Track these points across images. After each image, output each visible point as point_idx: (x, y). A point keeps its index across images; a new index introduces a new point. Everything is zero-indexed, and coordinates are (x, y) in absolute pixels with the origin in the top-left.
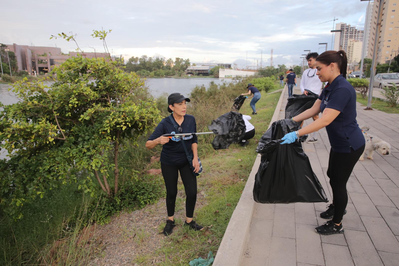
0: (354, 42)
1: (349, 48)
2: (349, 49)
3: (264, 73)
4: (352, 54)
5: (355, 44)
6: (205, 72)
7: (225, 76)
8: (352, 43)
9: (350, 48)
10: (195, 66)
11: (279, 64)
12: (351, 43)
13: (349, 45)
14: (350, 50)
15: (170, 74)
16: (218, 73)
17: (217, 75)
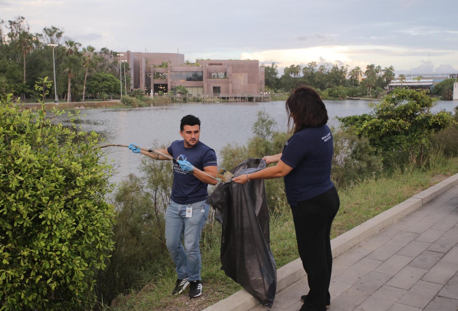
10: (404, 79)
15: (357, 93)
16: (451, 92)
17: (450, 94)
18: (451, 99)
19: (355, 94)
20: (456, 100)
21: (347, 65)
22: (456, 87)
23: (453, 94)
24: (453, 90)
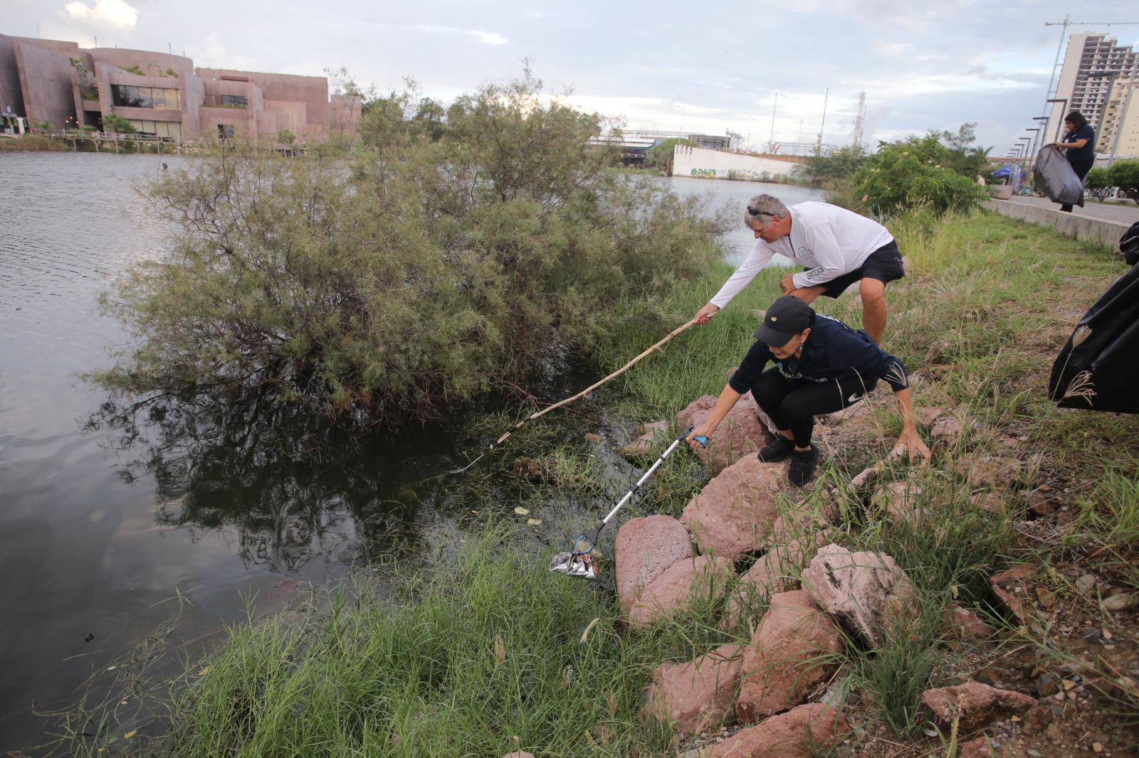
1: (1113, 107)
6: (636, 155)
7: (694, 171)
8: (1125, 91)
9: (1117, 106)
10: (618, 136)
12: (1122, 91)
13: (1112, 98)
14: (1114, 114)
16: (670, 161)
17: (668, 165)
18: (670, 174)
20: (678, 176)
22: (677, 153)
23: (673, 164)
24: (673, 159)
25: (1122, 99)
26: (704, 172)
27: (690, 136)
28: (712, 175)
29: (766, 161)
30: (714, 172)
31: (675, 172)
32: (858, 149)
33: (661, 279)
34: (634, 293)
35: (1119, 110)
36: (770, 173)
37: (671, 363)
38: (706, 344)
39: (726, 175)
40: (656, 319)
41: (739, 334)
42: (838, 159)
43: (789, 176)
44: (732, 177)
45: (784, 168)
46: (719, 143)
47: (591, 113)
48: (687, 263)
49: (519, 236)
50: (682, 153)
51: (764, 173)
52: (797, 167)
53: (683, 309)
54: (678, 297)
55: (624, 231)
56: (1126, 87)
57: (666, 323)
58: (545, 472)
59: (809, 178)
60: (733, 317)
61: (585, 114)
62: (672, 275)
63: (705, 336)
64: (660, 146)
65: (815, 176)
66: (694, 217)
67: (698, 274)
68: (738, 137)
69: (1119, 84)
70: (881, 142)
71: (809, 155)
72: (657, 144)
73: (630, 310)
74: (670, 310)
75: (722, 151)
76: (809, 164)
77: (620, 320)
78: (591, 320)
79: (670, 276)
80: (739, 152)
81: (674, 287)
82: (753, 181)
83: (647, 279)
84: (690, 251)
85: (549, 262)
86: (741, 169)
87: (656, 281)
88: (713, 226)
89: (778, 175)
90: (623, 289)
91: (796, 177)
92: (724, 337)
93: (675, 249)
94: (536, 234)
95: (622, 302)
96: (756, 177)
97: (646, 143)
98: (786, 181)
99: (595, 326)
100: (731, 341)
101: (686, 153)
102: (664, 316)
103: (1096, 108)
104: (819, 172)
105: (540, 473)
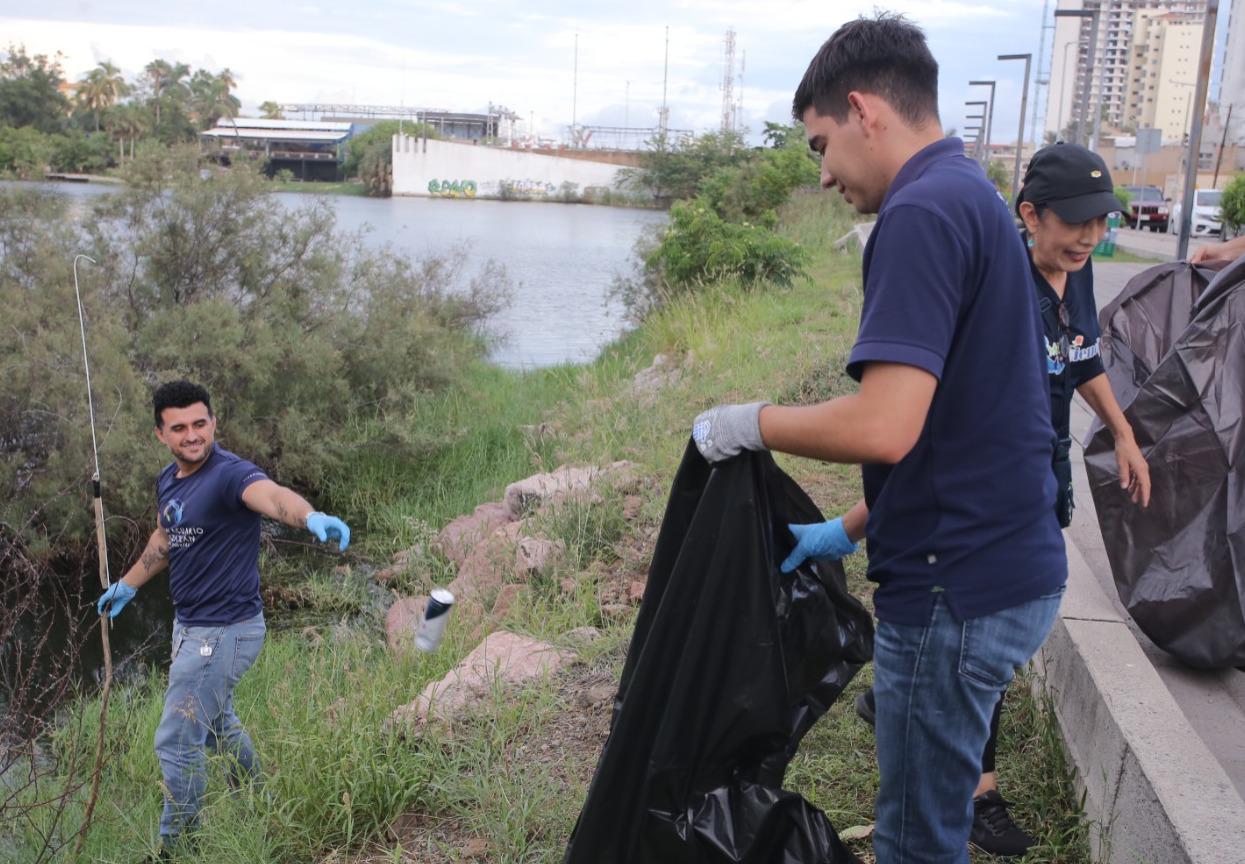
0: (1165, 23)
1: (1139, 55)
2: (1138, 62)
3: (676, 176)
4: (1151, 88)
5: (1173, 33)
6: (317, 156)
7: (433, 185)
8: (1154, 29)
9: (1146, 55)
10: (275, 117)
11: (772, 121)
12: (1150, 29)
13: (1138, 40)
14: (1144, 67)
15: (86, 160)
16: (385, 167)
17: (382, 174)
18: (387, 194)
19: (82, 161)
20: (403, 195)
21: (59, 53)
22: (398, 150)
23: (391, 173)
24: (390, 162)
25: (1152, 43)
26: (454, 187)
27: (419, 115)
28: (468, 191)
29: (566, 163)
30: (473, 186)
31: (396, 188)
32: (730, 136)
33: (398, 391)
34: (364, 413)
35: (1150, 61)
36: (576, 186)
37: (421, 491)
38: (461, 466)
39: (495, 191)
40: (397, 441)
41: (498, 452)
42: (697, 156)
43: (612, 190)
44: (507, 196)
45: (600, 175)
46: (479, 128)
47: (215, 71)
48: (429, 369)
49: (223, 349)
50: (407, 150)
51: (567, 186)
52: (624, 172)
53: (430, 428)
54: (422, 413)
55: (343, 332)
56: (1155, 23)
57: (410, 445)
58: (299, 598)
59: (649, 193)
60: (491, 433)
61: (202, 72)
62: (411, 386)
63: (458, 457)
64: (363, 138)
65: (659, 189)
66: (437, 292)
67: (446, 382)
68: (513, 118)
69: (1144, 17)
70: (768, 124)
71: (644, 148)
72: (358, 132)
73: (364, 433)
74: (413, 430)
75: (484, 144)
76: (646, 167)
77: (352, 447)
78: (318, 447)
79: (409, 388)
80: (515, 148)
81: (416, 401)
82: (547, 200)
83: (380, 393)
84: (433, 353)
85: (262, 378)
86: (523, 179)
87: (392, 396)
88: (467, 305)
89: (593, 189)
90: (351, 408)
91: (626, 191)
92: (482, 455)
93: (413, 352)
94: (241, 345)
95: (352, 423)
96: (551, 194)
97: (334, 132)
98: (608, 200)
99: (324, 455)
100: (489, 459)
101: (416, 150)
102: (407, 437)
103: (1118, 56)
104: (665, 181)
105: (295, 599)
